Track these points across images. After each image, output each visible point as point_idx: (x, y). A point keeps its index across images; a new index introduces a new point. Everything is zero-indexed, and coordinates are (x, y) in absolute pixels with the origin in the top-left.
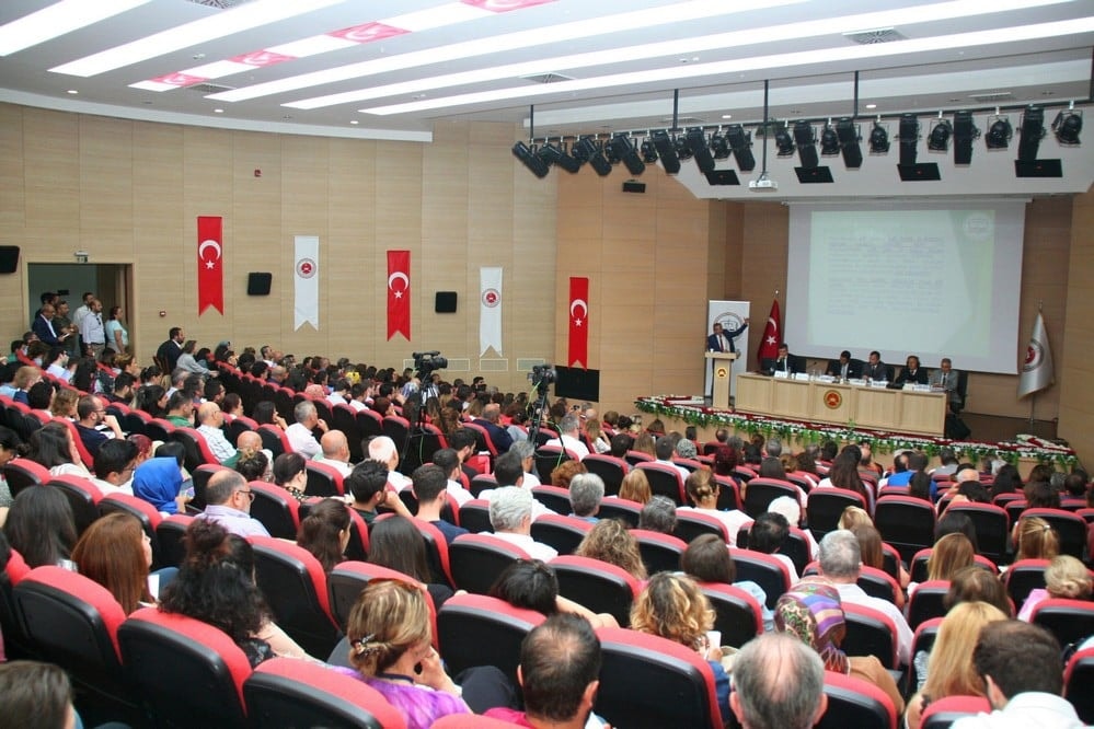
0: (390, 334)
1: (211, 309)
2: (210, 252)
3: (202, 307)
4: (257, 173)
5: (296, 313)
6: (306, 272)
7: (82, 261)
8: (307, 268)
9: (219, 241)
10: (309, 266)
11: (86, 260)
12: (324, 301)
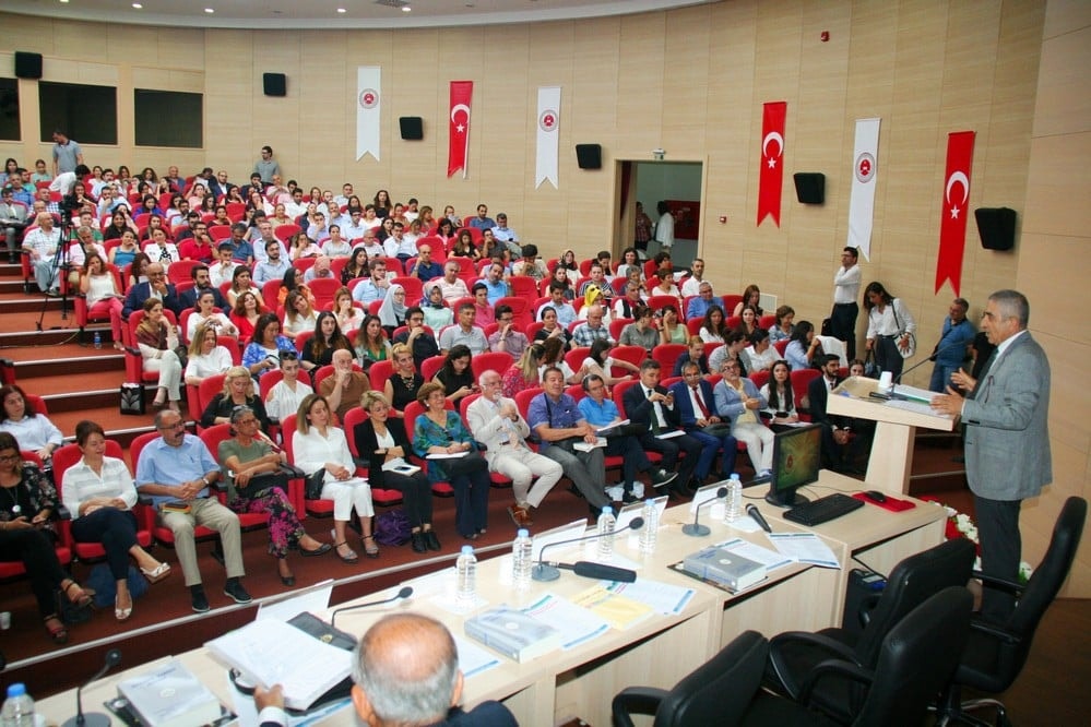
0: (939, 284)
1: (769, 218)
2: (773, 145)
3: (761, 218)
4: (826, 36)
5: (850, 231)
6: (865, 173)
7: (658, 159)
8: (865, 167)
9: (782, 134)
10: (866, 164)
11: (662, 157)
12: (879, 216)
